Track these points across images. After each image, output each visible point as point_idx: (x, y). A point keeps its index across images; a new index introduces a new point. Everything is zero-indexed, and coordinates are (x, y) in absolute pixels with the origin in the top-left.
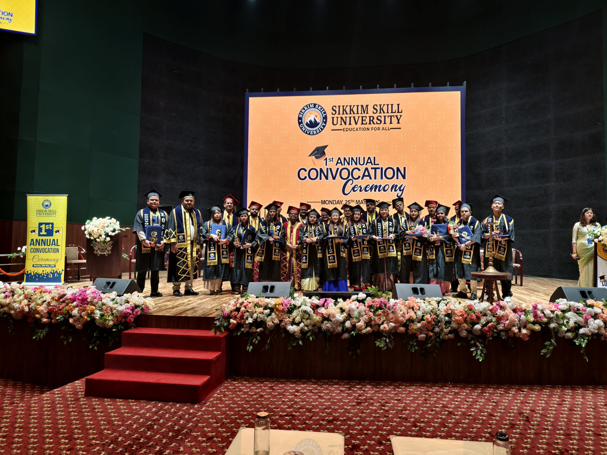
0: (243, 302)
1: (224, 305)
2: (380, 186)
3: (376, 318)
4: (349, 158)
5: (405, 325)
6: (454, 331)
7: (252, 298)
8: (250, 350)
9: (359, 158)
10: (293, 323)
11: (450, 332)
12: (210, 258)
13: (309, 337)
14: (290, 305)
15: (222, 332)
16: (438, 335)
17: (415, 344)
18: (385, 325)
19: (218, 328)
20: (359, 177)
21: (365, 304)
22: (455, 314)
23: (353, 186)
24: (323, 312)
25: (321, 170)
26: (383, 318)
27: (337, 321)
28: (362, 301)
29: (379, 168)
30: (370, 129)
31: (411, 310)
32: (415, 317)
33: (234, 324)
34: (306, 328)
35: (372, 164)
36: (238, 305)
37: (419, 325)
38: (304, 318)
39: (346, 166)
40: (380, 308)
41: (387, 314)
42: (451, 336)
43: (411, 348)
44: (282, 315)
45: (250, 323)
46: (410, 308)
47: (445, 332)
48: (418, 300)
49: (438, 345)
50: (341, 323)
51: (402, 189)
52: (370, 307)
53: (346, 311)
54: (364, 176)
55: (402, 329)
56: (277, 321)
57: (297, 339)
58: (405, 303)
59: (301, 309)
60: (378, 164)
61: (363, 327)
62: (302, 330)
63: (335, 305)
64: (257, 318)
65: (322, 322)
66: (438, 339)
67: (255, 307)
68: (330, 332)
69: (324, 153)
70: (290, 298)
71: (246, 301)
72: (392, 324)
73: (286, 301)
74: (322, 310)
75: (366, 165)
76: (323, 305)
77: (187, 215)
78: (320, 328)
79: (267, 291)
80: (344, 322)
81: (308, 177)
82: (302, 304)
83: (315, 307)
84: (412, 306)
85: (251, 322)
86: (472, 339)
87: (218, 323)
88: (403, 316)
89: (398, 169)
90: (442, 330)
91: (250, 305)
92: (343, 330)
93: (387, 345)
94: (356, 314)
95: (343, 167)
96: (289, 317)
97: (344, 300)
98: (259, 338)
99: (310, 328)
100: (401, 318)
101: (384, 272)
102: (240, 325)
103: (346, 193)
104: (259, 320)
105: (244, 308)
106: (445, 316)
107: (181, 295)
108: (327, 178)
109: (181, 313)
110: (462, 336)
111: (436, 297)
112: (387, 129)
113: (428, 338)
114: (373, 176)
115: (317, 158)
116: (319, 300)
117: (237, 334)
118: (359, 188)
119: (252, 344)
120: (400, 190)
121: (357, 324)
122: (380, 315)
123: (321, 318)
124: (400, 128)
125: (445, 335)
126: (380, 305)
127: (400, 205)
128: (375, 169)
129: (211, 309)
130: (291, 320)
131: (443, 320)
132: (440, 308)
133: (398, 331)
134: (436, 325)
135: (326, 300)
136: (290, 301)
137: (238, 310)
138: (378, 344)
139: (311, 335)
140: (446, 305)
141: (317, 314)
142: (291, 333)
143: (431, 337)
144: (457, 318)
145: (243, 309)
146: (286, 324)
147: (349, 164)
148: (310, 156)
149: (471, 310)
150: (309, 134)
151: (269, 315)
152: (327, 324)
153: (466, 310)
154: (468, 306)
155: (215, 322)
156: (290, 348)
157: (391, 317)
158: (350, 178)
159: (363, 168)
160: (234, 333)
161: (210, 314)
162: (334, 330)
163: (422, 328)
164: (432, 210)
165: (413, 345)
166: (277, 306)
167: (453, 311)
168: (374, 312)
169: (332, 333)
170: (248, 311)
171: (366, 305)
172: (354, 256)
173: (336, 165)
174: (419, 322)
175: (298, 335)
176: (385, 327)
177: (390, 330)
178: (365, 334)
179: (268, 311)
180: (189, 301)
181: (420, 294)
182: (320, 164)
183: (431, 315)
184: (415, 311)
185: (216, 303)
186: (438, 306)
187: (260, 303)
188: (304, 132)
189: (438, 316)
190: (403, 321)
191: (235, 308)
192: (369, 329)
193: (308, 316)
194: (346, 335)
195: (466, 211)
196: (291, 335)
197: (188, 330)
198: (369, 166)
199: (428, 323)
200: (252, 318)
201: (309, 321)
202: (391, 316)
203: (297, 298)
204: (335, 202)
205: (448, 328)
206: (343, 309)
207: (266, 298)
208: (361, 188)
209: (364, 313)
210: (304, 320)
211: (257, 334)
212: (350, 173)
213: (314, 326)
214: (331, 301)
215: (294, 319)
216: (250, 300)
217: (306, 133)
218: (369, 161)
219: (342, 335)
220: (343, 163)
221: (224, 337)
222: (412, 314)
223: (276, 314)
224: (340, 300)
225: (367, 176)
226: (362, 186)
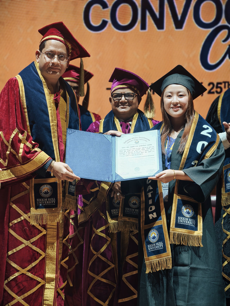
81: (109, 21)
158: (223, 22)
212: (223, 10)
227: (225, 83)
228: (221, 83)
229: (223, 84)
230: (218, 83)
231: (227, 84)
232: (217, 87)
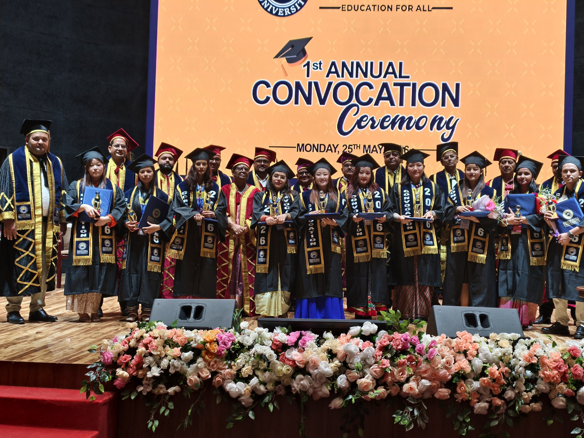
0: (142, 337)
1: (105, 341)
2: (410, 119)
3: (396, 371)
4: (352, 63)
5: (450, 384)
6: (543, 398)
7: (160, 329)
8: (154, 429)
9: (372, 63)
10: (238, 378)
11: (535, 399)
12: (78, 252)
13: (267, 404)
14: (233, 344)
15: (100, 393)
16: (512, 403)
17: (468, 420)
18: (412, 384)
19: (93, 386)
20: (371, 100)
21: (374, 343)
22: (544, 364)
23: (358, 117)
24: (296, 358)
25: (298, 85)
26: (409, 371)
27: (322, 375)
28: (369, 338)
29: (408, 85)
30: (394, 8)
31: (462, 356)
32: (468, 370)
33: (124, 378)
34: (262, 388)
35: (396, 77)
36: (132, 343)
37: (476, 385)
38: (258, 369)
39: (347, 78)
40: (404, 351)
41: (417, 363)
42: (536, 406)
43: (461, 427)
44: (216, 362)
45: (154, 377)
46: (459, 352)
47: (524, 399)
48: (476, 337)
49: (510, 423)
50: (329, 378)
51: (451, 125)
52: (385, 349)
53: (339, 355)
54: (380, 98)
55: (444, 392)
56: (206, 374)
57: (246, 409)
58: (450, 343)
59: (252, 351)
60: (408, 77)
61: (371, 387)
62: (254, 392)
63: (319, 343)
64: (169, 366)
65: (293, 377)
66: (511, 412)
67: (164, 347)
68: (308, 396)
69: (304, 53)
70: (232, 330)
71: (147, 335)
72: (426, 383)
73: (224, 336)
74: (294, 354)
75: (385, 77)
76: (296, 345)
77: (36, 166)
78: (289, 388)
79: (189, 317)
80: (335, 377)
81: (272, 98)
82: (255, 342)
83: (280, 348)
84: (463, 349)
85: (157, 374)
86: (575, 412)
87: (92, 376)
88: (446, 368)
89: (445, 88)
90: (519, 395)
91: (155, 343)
92: (332, 391)
93: (414, 421)
94: (357, 361)
95: (341, 80)
96: (230, 367)
97: (336, 335)
98: (171, 405)
99: (270, 387)
100: (443, 372)
101: (415, 283)
102: (134, 381)
103: (345, 131)
104: (172, 371)
105: (144, 349)
106: (526, 368)
107: (24, 322)
108: (308, 100)
109: (21, 356)
110: (556, 406)
111: (509, 333)
112: (426, 8)
113: (492, 409)
114: (396, 100)
115: (290, 61)
116: (288, 334)
117: (130, 397)
118: (371, 122)
119: (158, 416)
120: (448, 128)
121: (359, 382)
122: (404, 364)
123: (290, 368)
124: (451, 8)
125: (526, 404)
126: (403, 346)
127: (452, 156)
128: (402, 85)
129: (80, 349)
130: (234, 371)
131: (522, 376)
132: (516, 352)
133: (437, 396)
134: (509, 384)
135: (301, 335)
136: (231, 336)
137: (132, 351)
138: (398, 418)
139: (272, 401)
140: (529, 348)
141: (284, 361)
142: (234, 396)
143: (498, 407)
144: (548, 373)
145: (141, 349)
146: (224, 380)
147: (351, 75)
148: (277, 57)
149: (574, 357)
150: (276, 14)
151: (192, 361)
152: (302, 379)
153: (566, 357)
154: (569, 351)
155: (88, 374)
156: (230, 425)
157: (424, 369)
158: (354, 101)
159: (377, 83)
160: (123, 396)
161: (79, 359)
162: (315, 392)
163: (482, 391)
164: (507, 167)
165: (464, 421)
166: (208, 345)
167: (540, 359)
168: (392, 360)
169: (310, 397)
170: (151, 355)
171: (378, 345)
172: (357, 253)
173: (328, 76)
174: (476, 379)
175: (246, 400)
176: (412, 387)
177: (422, 393)
178: (373, 400)
179: (189, 354)
180: (37, 333)
181: (480, 327)
182: (296, 73)
183: (499, 367)
184: (470, 357)
185: (91, 337)
186: (514, 349)
187: (175, 339)
188: (266, 9)
189: (512, 368)
190: (447, 377)
191: (126, 347)
192: (381, 390)
193: (265, 364)
194: (338, 403)
195: (572, 171)
196: (234, 401)
197: (34, 389)
198: (391, 80)
199: (494, 380)
200: (159, 367)
201: (267, 374)
202: (424, 366)
203: (247, 331)
204: (322, 147)
205: (530, 391)
206: (334, 352)
207: (187, 328)
208: (374, 122)
209: (373, 361)
210: (258, 373)
211: (168, 397)
212: (354, 93)
213: (277, 383)
214: (311, 337)
215: (239, 371)
216: (156, 332)
217: (271, 12)
218: (390, 70)
219: (330, 402)
220: (340, 74)
221: (105, 403)
222: (463, 363)
223: (205, 360)
224: (328, 335)
225: (385, 99)
226: (375, 119)
227: (355, 145)
228: (352, 146)
229: (353, 146)
230: (349, 146)
231: (356, 146)
232: (349, 148)
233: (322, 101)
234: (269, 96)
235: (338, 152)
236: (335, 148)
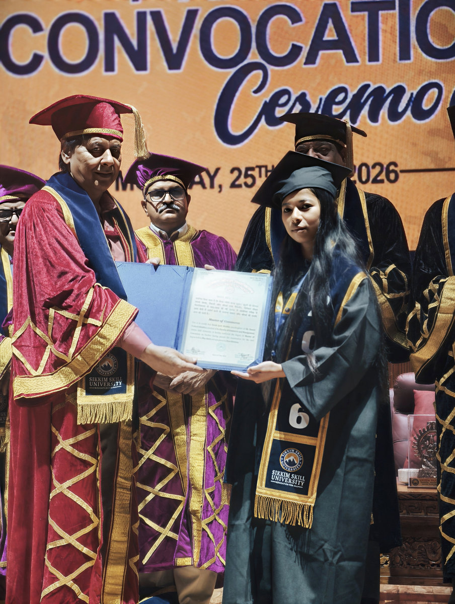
2: (399, 92)
20: (296, 51)
23: (266, 95)
25: (111, 21)
54: (318, 44)
81: (47, 56)
95: (218, 4)
103: (234, 132)
108: (139, 60)
114: (360, 45)
118: (298, 108)
128: (372, 8)
158: (253, 56)
159: (310, 7)
208: (306, 106)
212: (253, 35)
225: (331, 45)
226: (308, 98)
227: (260, 167)
228: (252, 169)
229: (257, 170)
230: (248, 169)
231: (263, 170)
232: (246, 176)
233: (174, 60)
234: (40, 53)
235: (220, 186)
236: (212, 178)
